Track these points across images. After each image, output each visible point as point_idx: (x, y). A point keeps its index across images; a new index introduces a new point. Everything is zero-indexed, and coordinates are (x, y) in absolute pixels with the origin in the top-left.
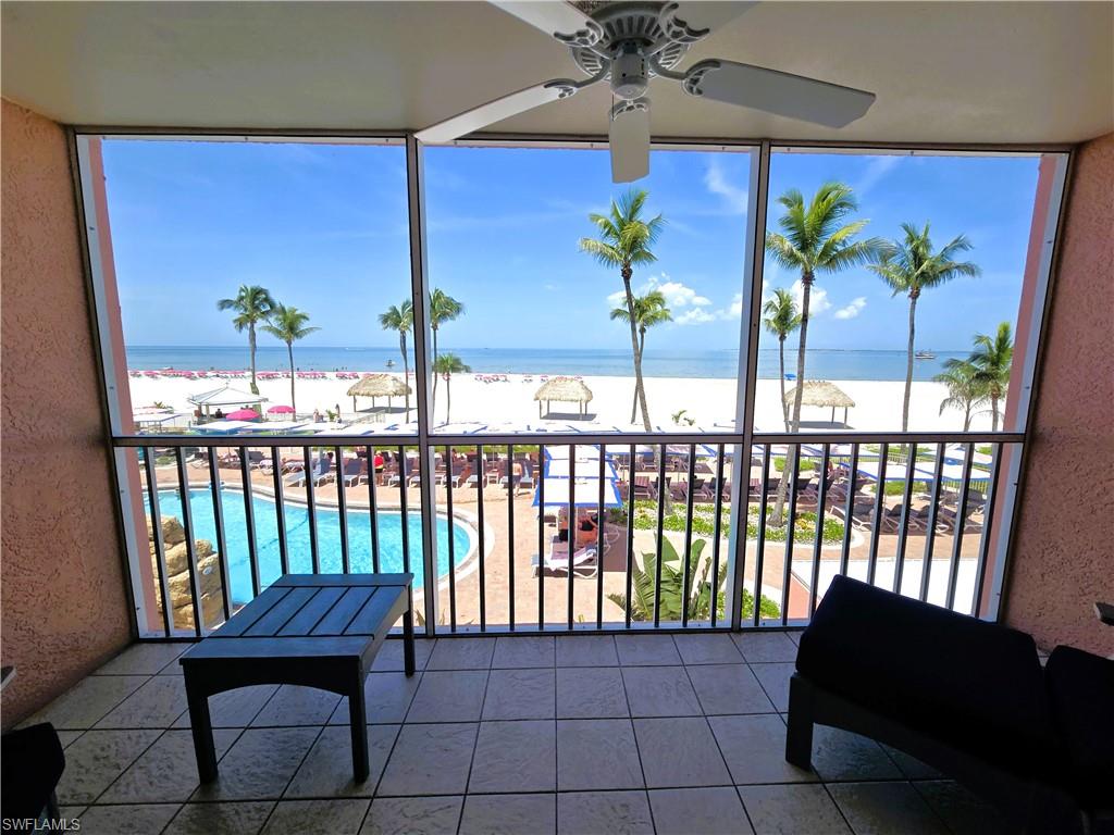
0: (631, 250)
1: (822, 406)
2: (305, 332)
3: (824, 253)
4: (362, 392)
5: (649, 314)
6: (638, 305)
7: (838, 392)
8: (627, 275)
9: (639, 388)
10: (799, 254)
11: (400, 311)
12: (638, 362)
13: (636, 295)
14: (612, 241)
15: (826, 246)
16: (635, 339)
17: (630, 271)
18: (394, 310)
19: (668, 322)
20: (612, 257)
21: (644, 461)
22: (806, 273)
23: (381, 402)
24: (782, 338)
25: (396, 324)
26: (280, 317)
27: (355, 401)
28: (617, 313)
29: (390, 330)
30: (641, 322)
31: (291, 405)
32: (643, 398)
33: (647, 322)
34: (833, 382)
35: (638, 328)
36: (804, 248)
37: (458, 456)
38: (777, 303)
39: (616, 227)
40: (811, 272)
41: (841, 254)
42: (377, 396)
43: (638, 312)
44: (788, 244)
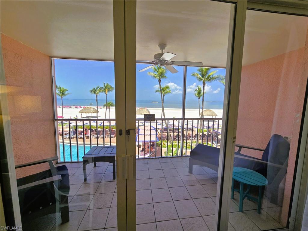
0: (161, 76)
1: (209, 116)
2: (66, 95)
3: (208, 78)
4: (83, 112)
5: (165, 91)
6: (163, 89)
7: (213, 112)
8: (160, 82)
9: (163, 111)
10: (202, 78)
11: (96, 89)
12: (163, 104)
13: (162, 87)
14: (156, 73)
15: (208, 76)
16: (162, 98)
17: (161, 81)
18: (94, 89)
19: (170, 93)
20: (156, 77)
21: (164, 130)
22: (204, 82)
23: (90, 115)
24: (199, 98)
25: (95, 93)
26: (59, 90)
27: (81, 115)
28: (157, 91)
29: (93, 94)
30: (163, 93)
31: (62, 116)
32: (164, 113)
33: (165, 93)
34: (212, 110)
35: (163, 95)
36: (203, 76)
37: (113, 130)
38: (198, 89)
39: (157, 70)
40: (205, 82)
41: (212, 78)
42: (88, 113)
43: (162, 91)
44: (199, 76)
